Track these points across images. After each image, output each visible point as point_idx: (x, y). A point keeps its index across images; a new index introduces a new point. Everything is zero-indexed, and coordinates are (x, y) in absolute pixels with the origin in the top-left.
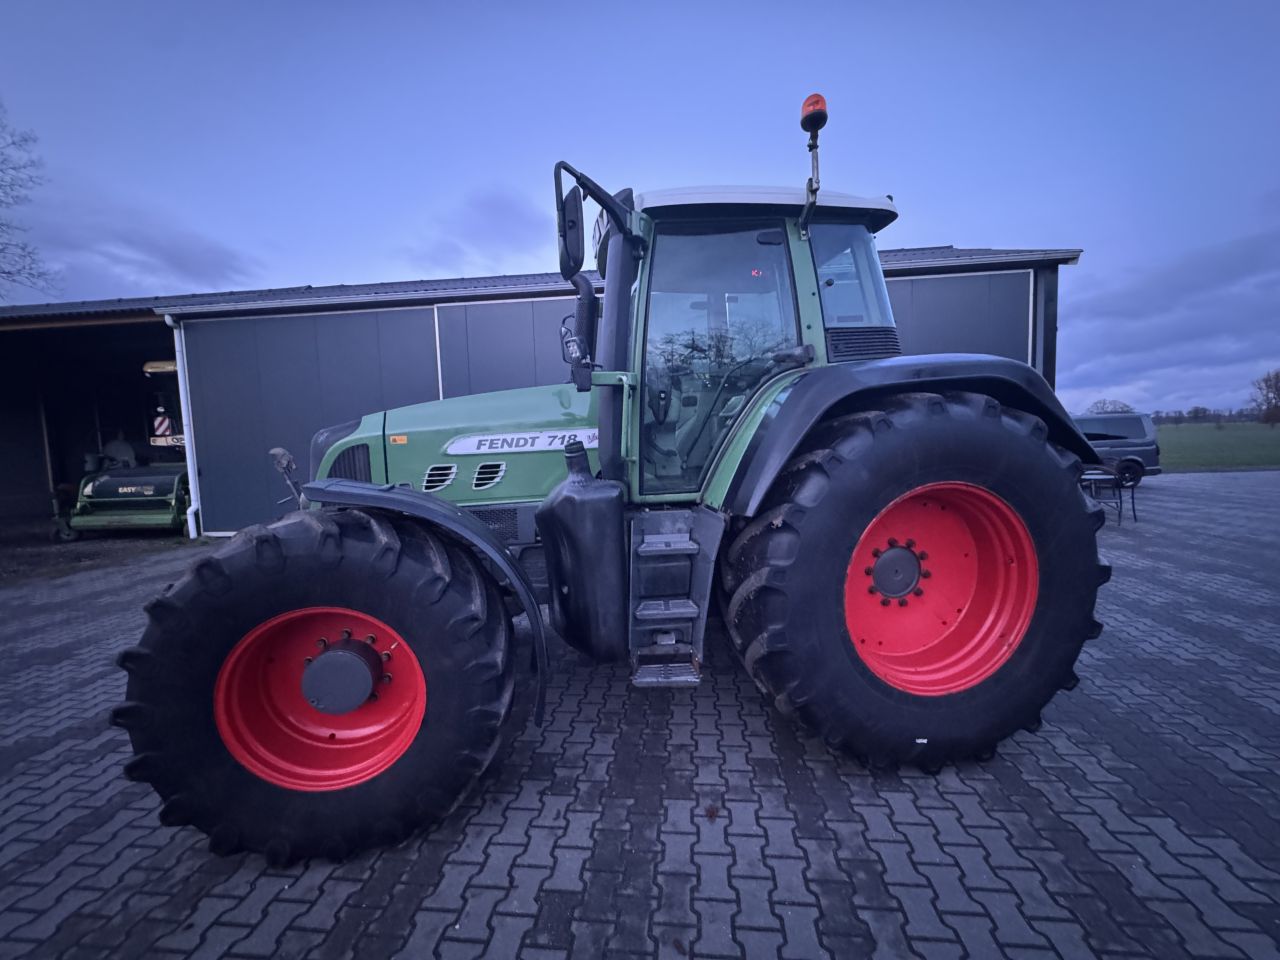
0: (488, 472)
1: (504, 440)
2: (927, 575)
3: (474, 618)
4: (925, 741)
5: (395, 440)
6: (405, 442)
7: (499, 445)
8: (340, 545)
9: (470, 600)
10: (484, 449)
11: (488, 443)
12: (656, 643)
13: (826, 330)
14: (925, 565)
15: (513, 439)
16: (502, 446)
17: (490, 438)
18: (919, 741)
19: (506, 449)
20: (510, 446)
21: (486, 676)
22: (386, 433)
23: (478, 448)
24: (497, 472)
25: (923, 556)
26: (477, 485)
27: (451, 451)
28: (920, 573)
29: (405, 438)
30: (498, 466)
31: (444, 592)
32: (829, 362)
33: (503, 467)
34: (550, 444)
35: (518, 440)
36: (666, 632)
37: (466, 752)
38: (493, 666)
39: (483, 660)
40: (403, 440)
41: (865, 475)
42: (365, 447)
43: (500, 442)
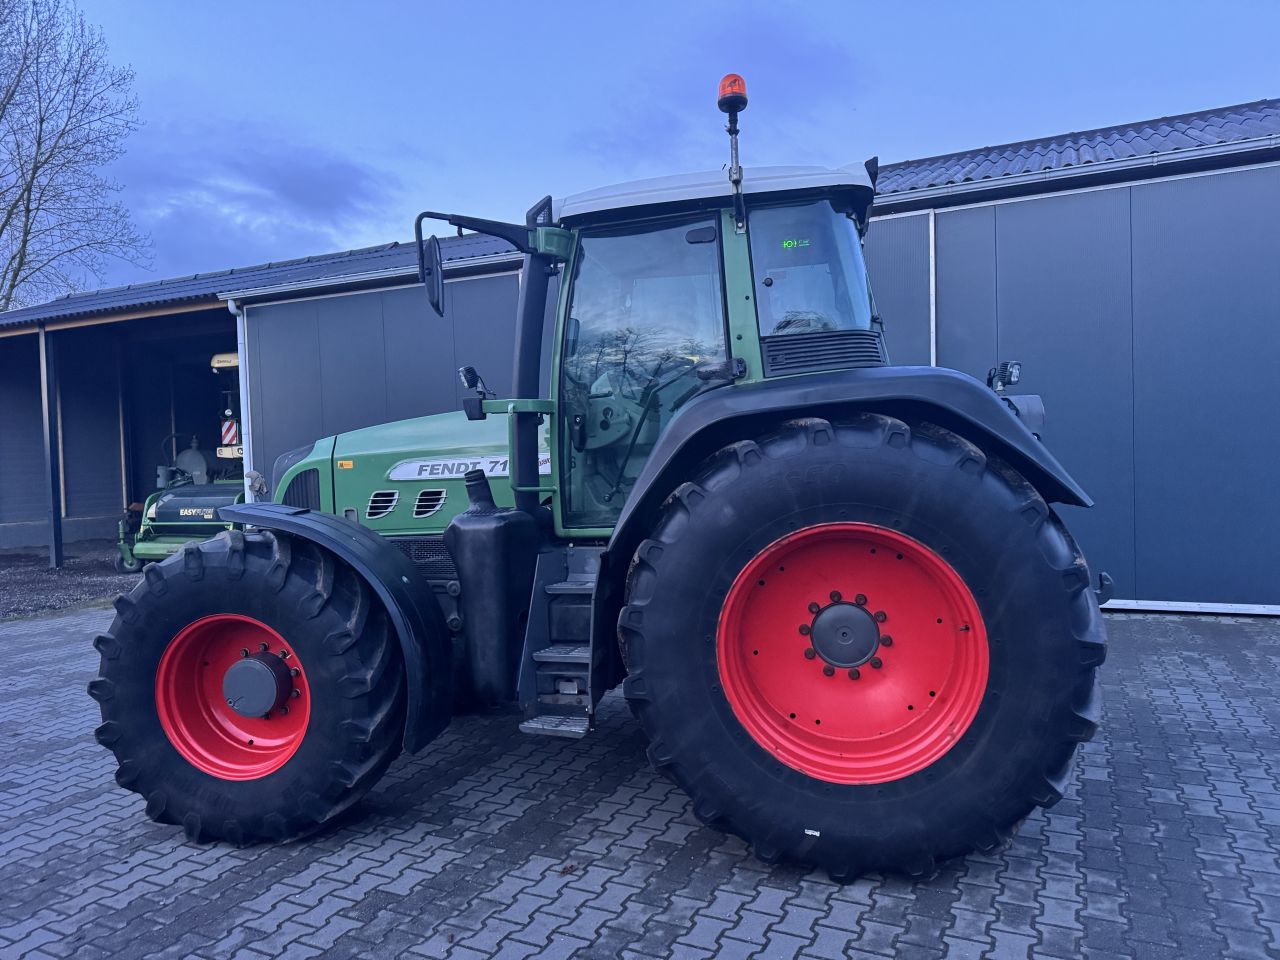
0: (429, 499)
1: (445, 466)
2: (888, 642)
3: (348, 635)
4: (817, 834)
5: (342, 465)
6: (351, 467)
7: (440, 471)
8: (244, 560)
9: (348, 618)
10: (426, 475)
11: (429, 469)
12: (558, 692)
13: (762, 339)
14: (885, 630)
15: (454, 465)
16: (443, 473)
17: (430, 464)
18: (809, 832)
19: (447, 475)
20: (451, 472)
21: (356, 692)
22: (335, 456)
23: (420, 474)
24: (438, 500)
25: (879, 618)
26: (418, 513)
27: (392, 477)
28: (879, 641)
29: (351, 462)
30: (440, 493)
31: (323, 608)
32: (764, 377)
33: (444, 495)
34: (491, 470)
35: (459, 465)
36: (569, 680)
37: (339, 762)
38: (363, 682)
39: (355, 676)
40: (349, 465)
41: (728, 511)
42: (315, 471)
43: (441, 468)
